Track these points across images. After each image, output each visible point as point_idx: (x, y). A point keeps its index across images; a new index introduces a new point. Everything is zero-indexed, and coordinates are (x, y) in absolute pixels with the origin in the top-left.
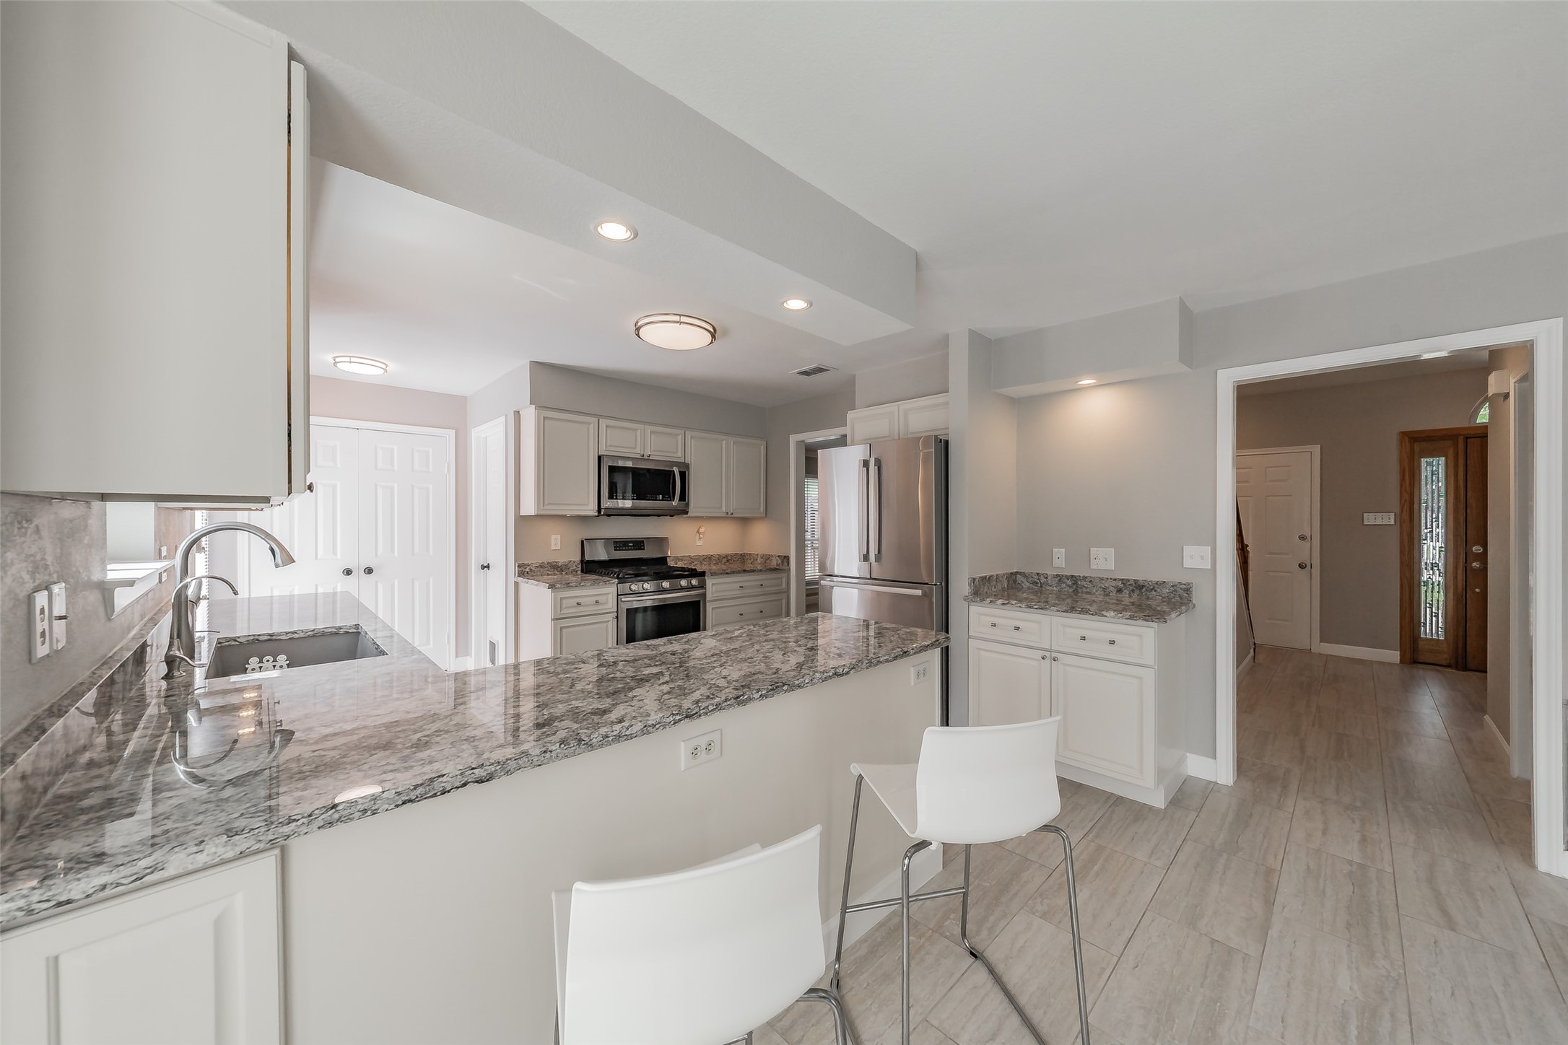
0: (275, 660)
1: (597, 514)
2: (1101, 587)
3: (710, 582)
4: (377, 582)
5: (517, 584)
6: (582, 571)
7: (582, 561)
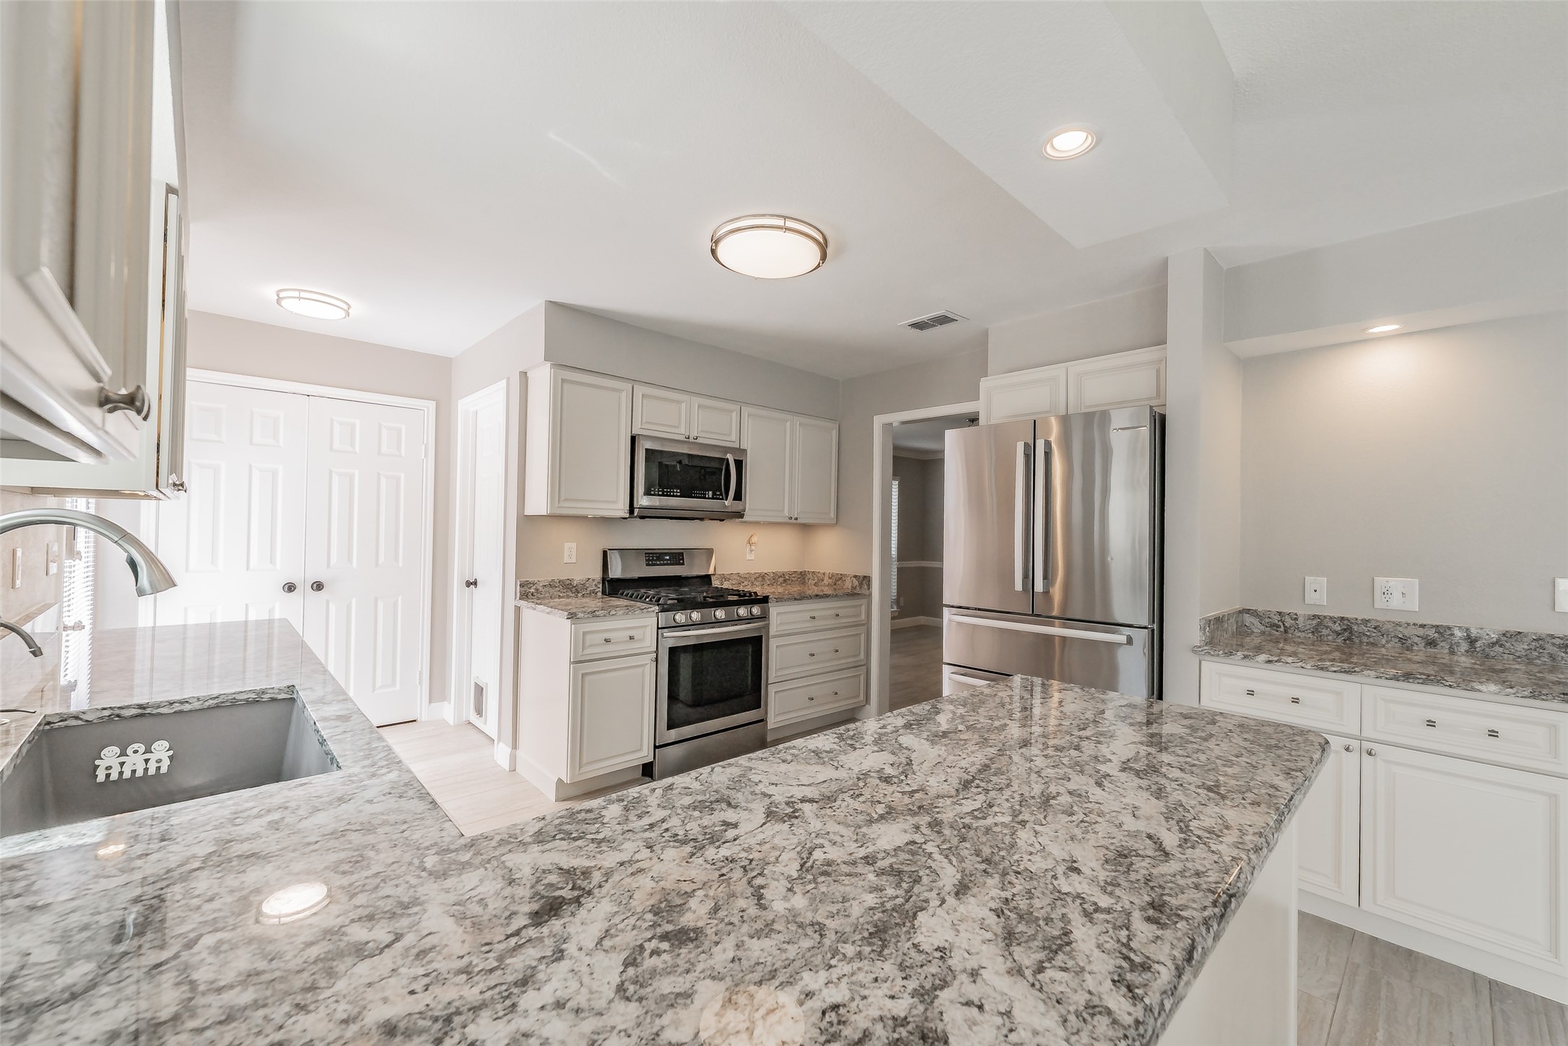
0: (148, 751)
1: (628, 515)
2: (1396, 637)
3: (774, 610)
4: (328, 601)
5: (518, 609)
6: (604, 593)
7: (604, 580)
